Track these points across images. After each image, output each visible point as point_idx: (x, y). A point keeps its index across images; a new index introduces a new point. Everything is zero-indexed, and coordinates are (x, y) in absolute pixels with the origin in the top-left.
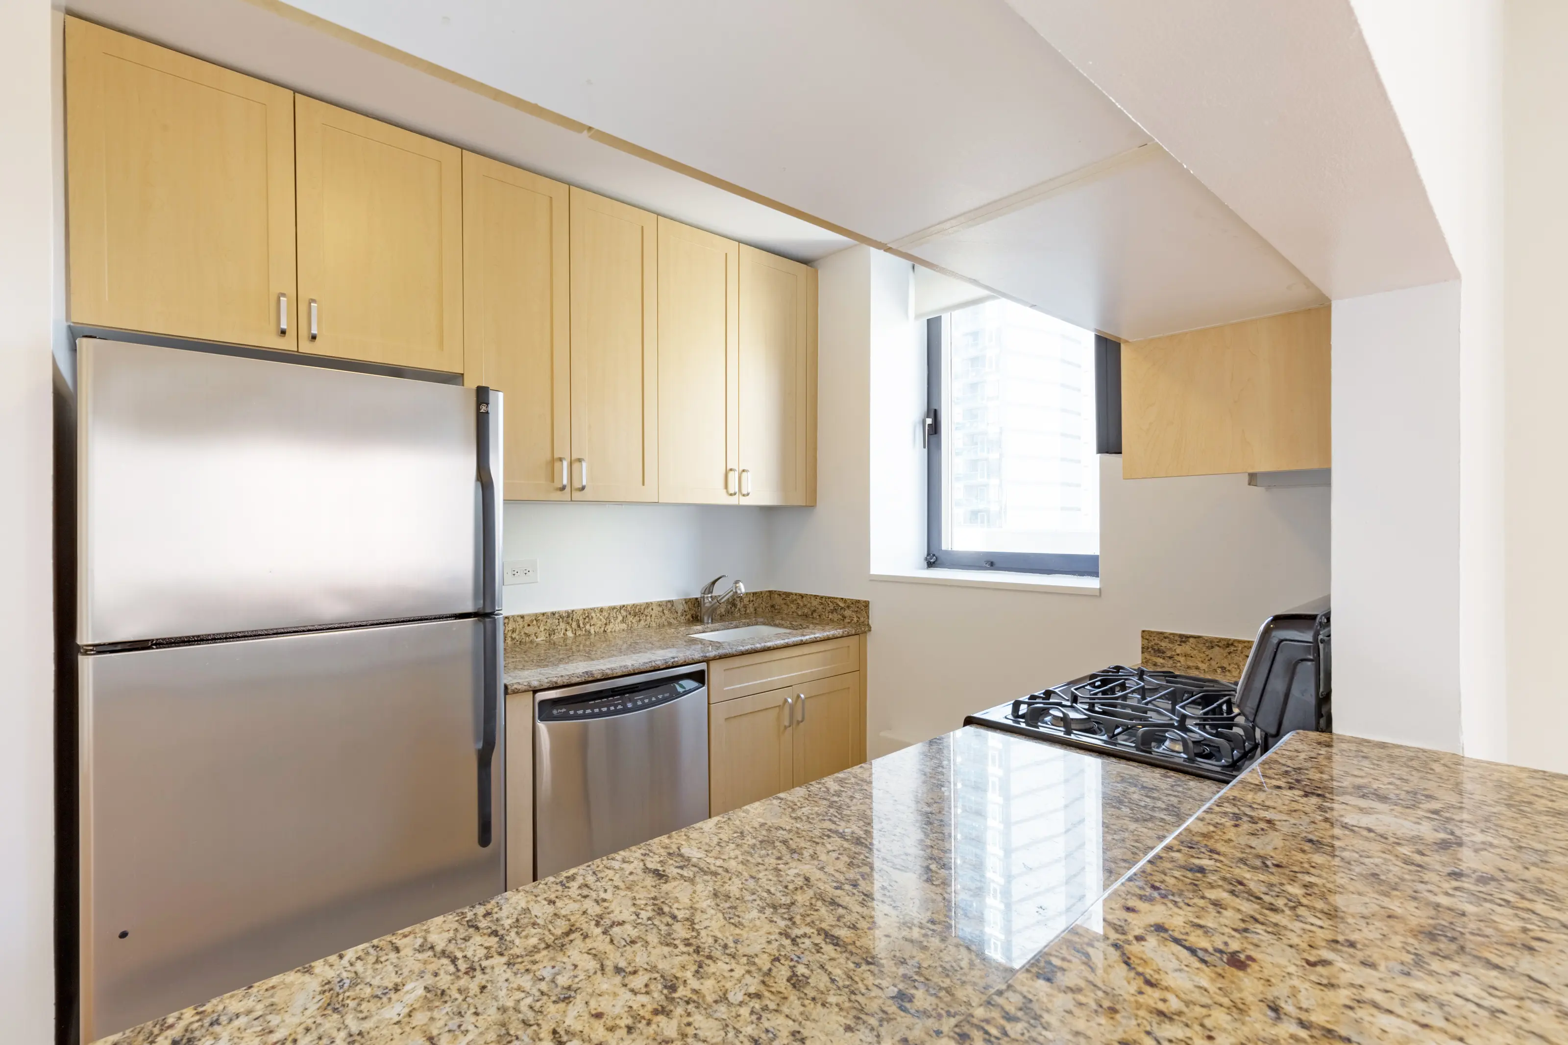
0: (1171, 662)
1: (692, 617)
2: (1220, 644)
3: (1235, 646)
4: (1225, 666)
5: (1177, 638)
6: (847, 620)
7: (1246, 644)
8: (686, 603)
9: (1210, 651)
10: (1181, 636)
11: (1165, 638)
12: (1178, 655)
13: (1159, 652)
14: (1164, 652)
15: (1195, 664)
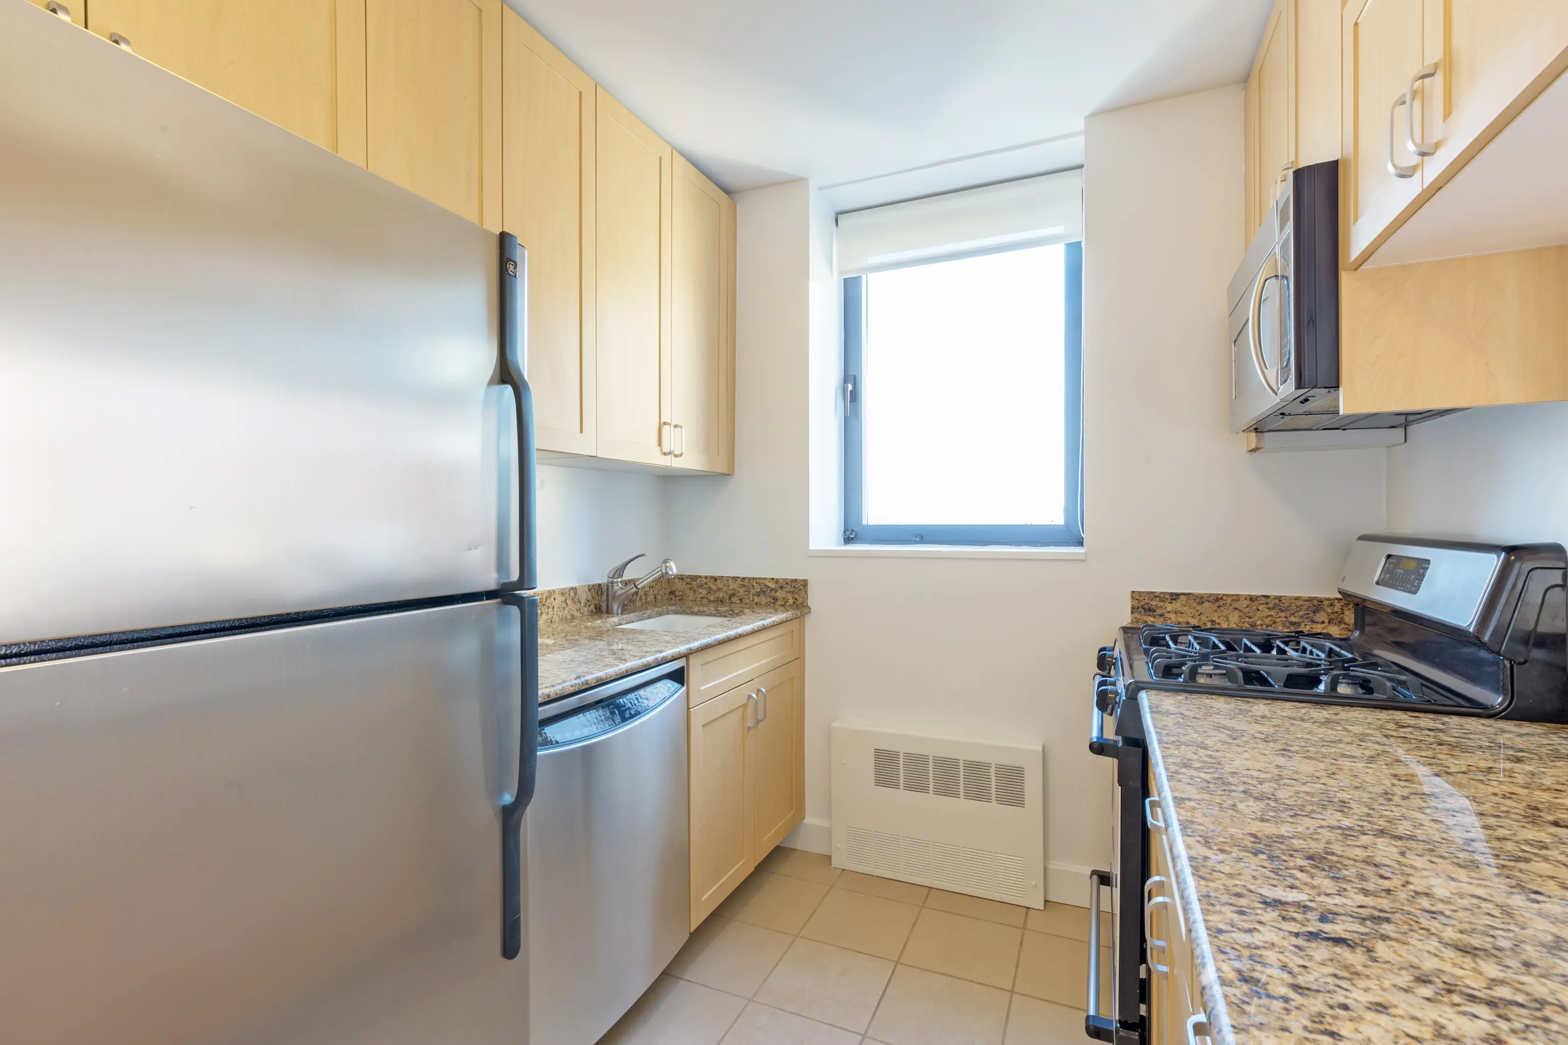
0: (1162, 619)
1: (596, 608)
2: (1209, 599)
3: (1224, 600)
4: (1214, 619)
5: (1167, 596)
6: (780, 603)
7: (1234, 598)
8: (589, 590)
9: (1200, 607)
10: (1172, 594)
11: (1156, 597)
12: (1169, 612)
13: (1149, 610)
14: (1154, 611)
15: (1185, 620)
